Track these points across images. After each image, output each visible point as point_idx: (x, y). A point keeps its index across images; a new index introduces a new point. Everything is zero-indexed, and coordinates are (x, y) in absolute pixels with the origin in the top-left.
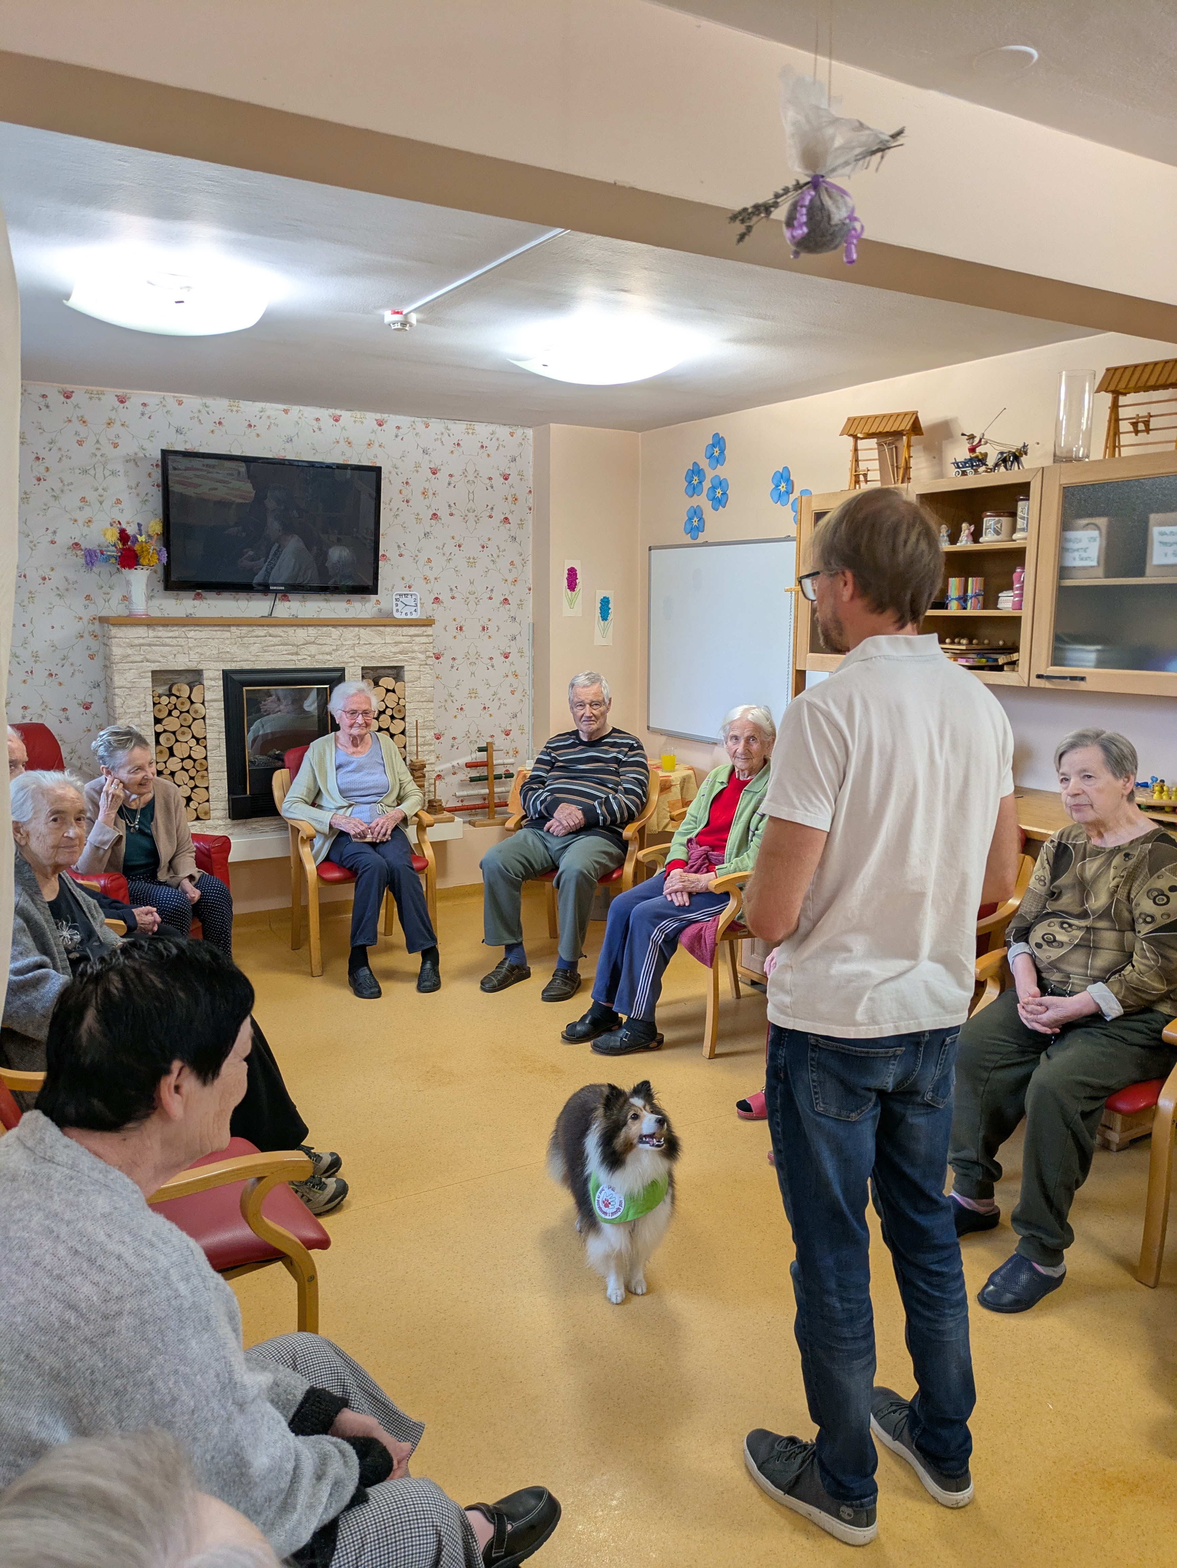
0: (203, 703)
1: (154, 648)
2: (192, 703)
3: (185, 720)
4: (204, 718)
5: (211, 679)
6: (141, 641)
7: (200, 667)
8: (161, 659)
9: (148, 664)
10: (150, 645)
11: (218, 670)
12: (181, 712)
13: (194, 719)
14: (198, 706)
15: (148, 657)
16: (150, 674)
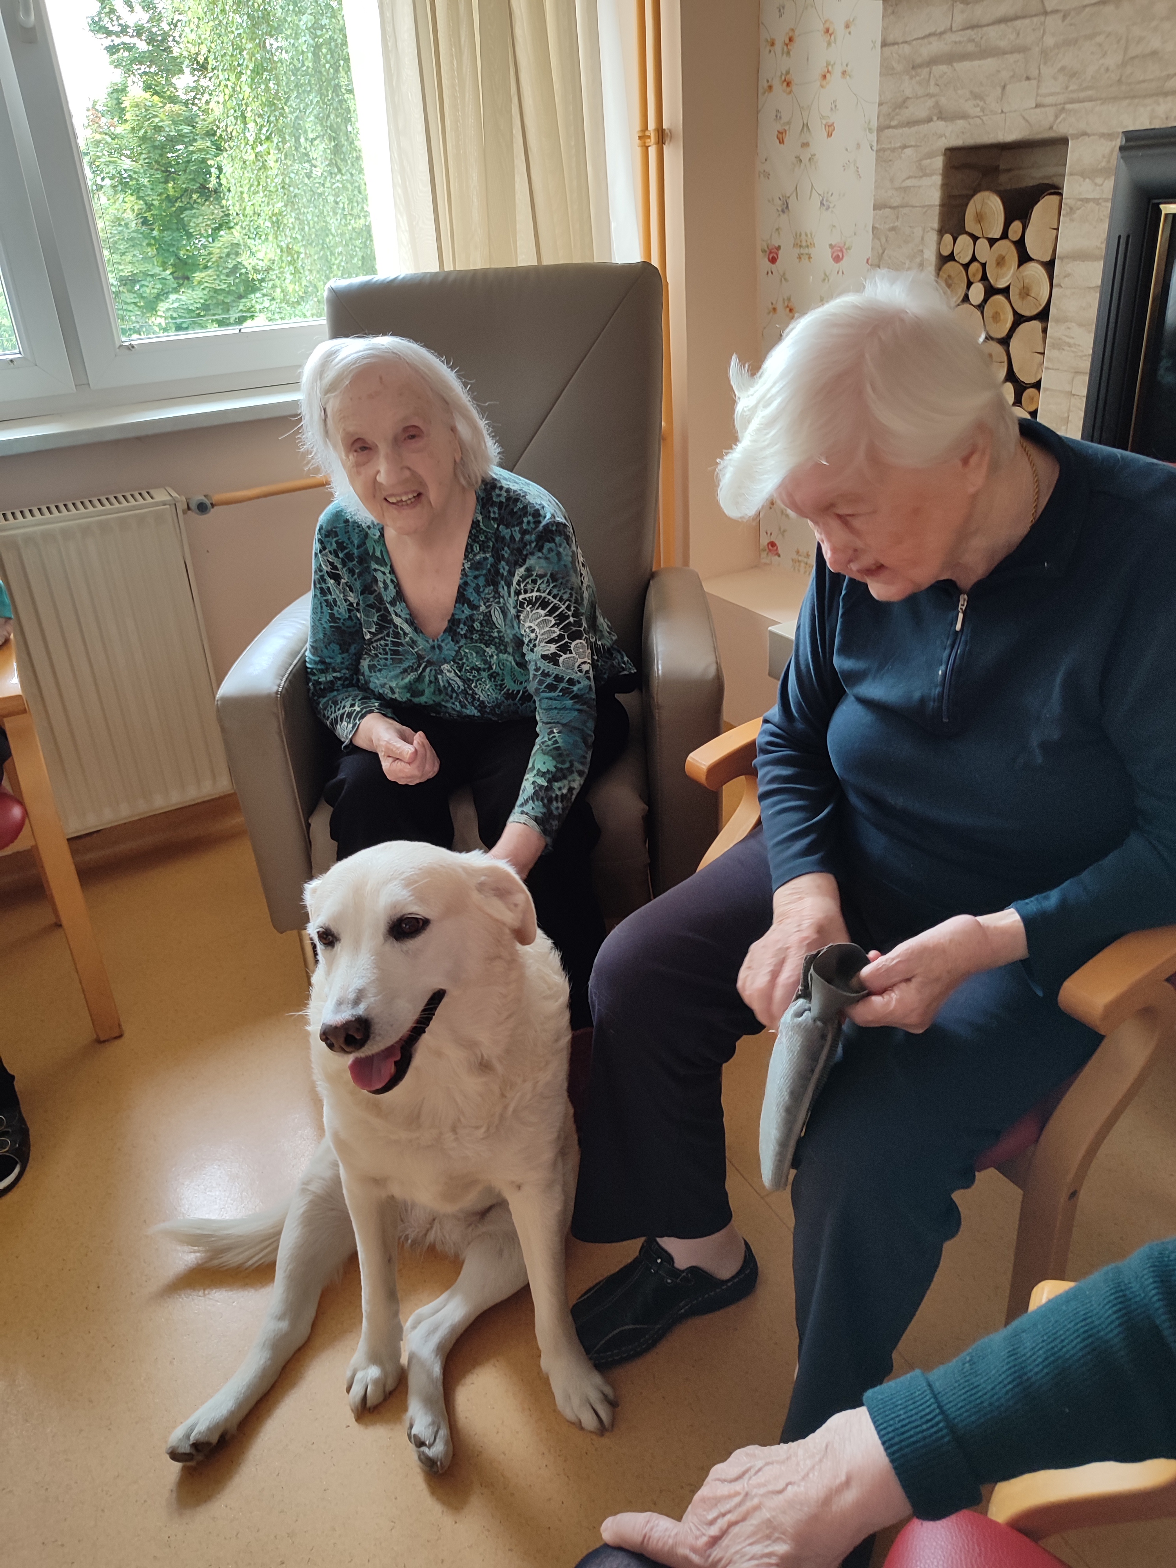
0: (1049, 266)
1: (958, 66)
2: (1024, 258)
3: (996, 317)
4: (1043, 316)
5: (1083, 174)
6: (936, 47)
7: (1061, 129)
8: (969, 107)
9: (939, 126)
10: (950, 58)
11: (1109, 136)
12: (991, 291)
13: (1019, 319)
14: (1034, 270)
15: (943, 101)
16: (939, 162)
